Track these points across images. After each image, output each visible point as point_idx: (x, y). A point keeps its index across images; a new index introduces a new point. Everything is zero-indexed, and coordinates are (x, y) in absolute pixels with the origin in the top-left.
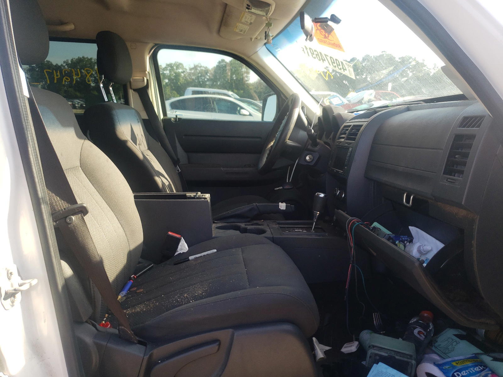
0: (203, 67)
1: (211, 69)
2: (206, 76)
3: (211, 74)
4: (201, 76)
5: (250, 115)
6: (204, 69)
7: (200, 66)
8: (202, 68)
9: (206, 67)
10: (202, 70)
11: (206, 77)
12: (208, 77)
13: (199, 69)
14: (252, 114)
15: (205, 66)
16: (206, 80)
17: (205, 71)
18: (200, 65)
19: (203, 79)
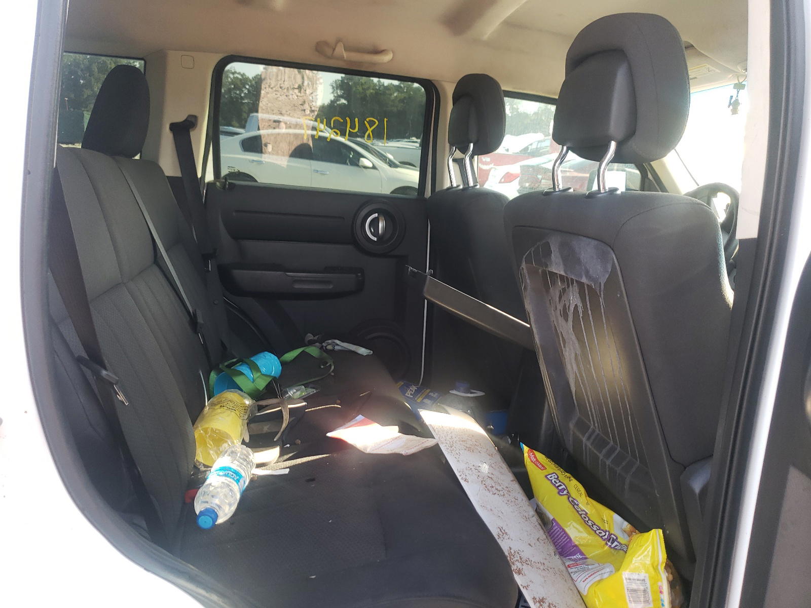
0: (239, 73)
1: (252, 78)
2: (244, 89)
3: (251, 86)
4: (234, 89)
5: (374, 167)
6: (240, 77)
7: (233, 71)
8: (236, 75)
9: (244, 74)
10: (237, 78)
11: (243, 91)
12: (246, 91)
13: (231, 76)
14: (377, 166)
15: (242, 73)
16: (243, 95)
17: (241, 80)
18: (234, 69)
19: (238, 94)
